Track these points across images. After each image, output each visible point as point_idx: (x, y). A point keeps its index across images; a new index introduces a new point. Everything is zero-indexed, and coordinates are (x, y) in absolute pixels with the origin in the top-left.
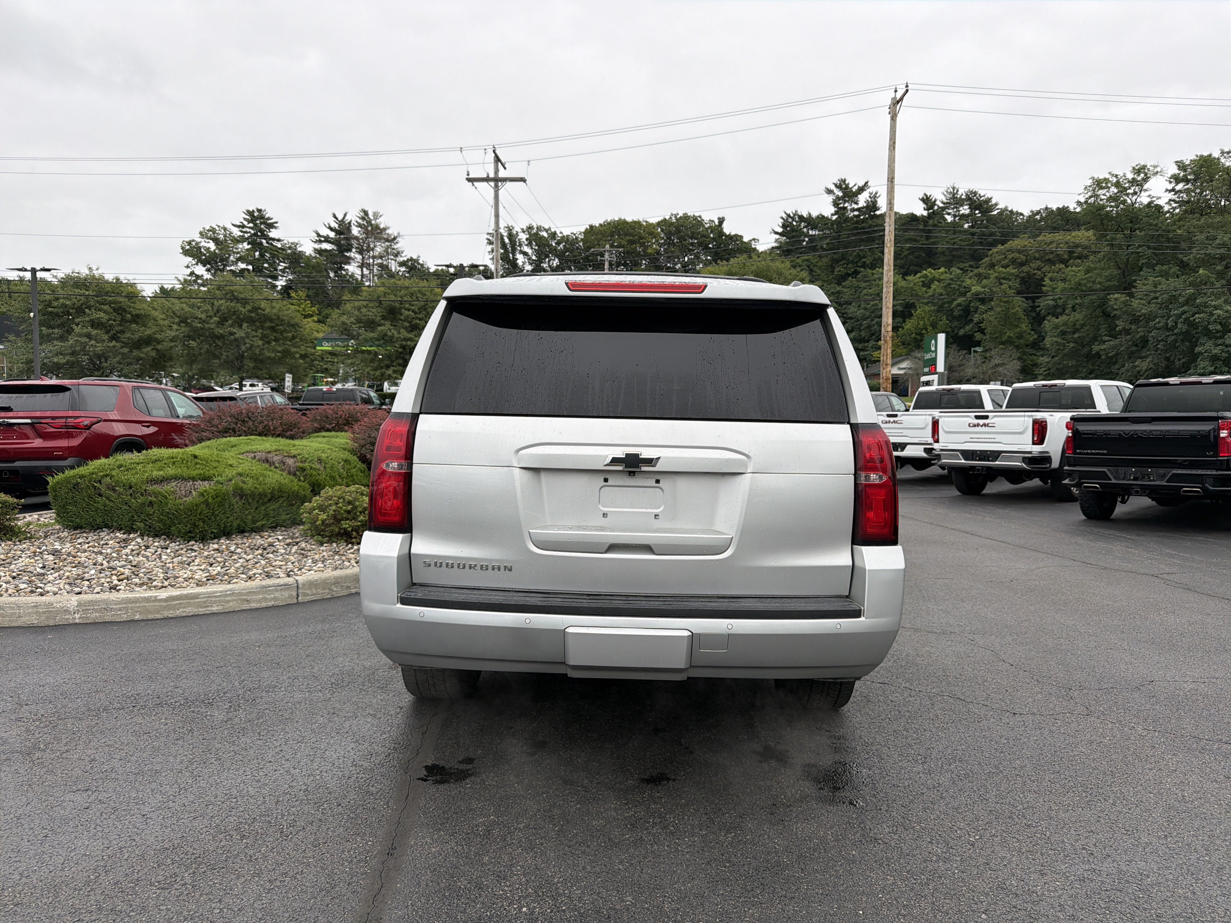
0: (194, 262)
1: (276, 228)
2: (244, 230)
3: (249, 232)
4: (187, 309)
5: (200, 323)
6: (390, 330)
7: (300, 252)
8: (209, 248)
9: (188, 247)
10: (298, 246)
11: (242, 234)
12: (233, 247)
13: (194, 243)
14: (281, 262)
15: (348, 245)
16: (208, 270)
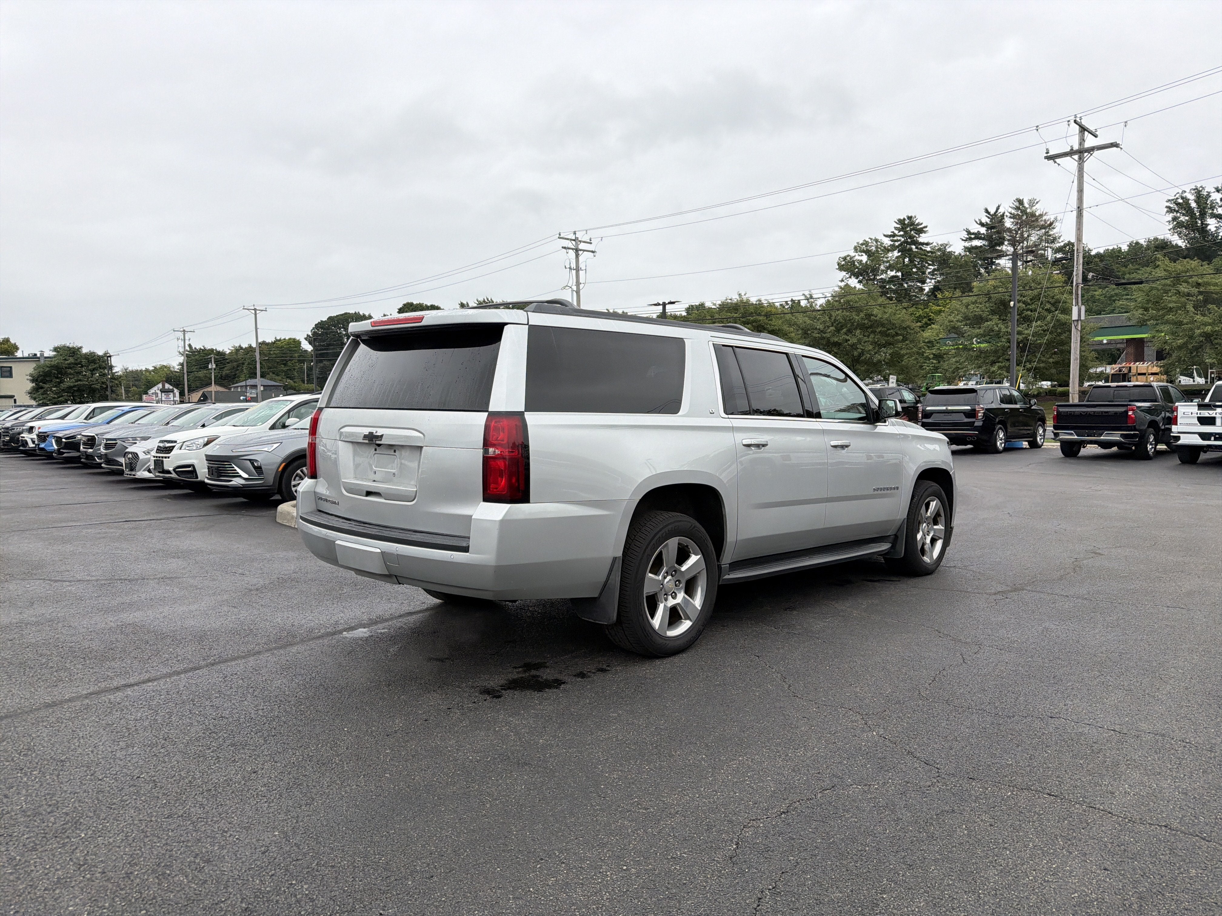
0: (847, 276)
1: (925, 232)
2: (895, 238)
3: (900, 240)
4: (809, 322)
6: (997, 325)
7: (949, 252)
8: (861, 261)
9: (843, 263)
10: (947, 247)
11: (892, 243)
12: (883, 257)
13: (848, 258)
14: (930, 265)
15: (1000, 238)
16: (860, 282)
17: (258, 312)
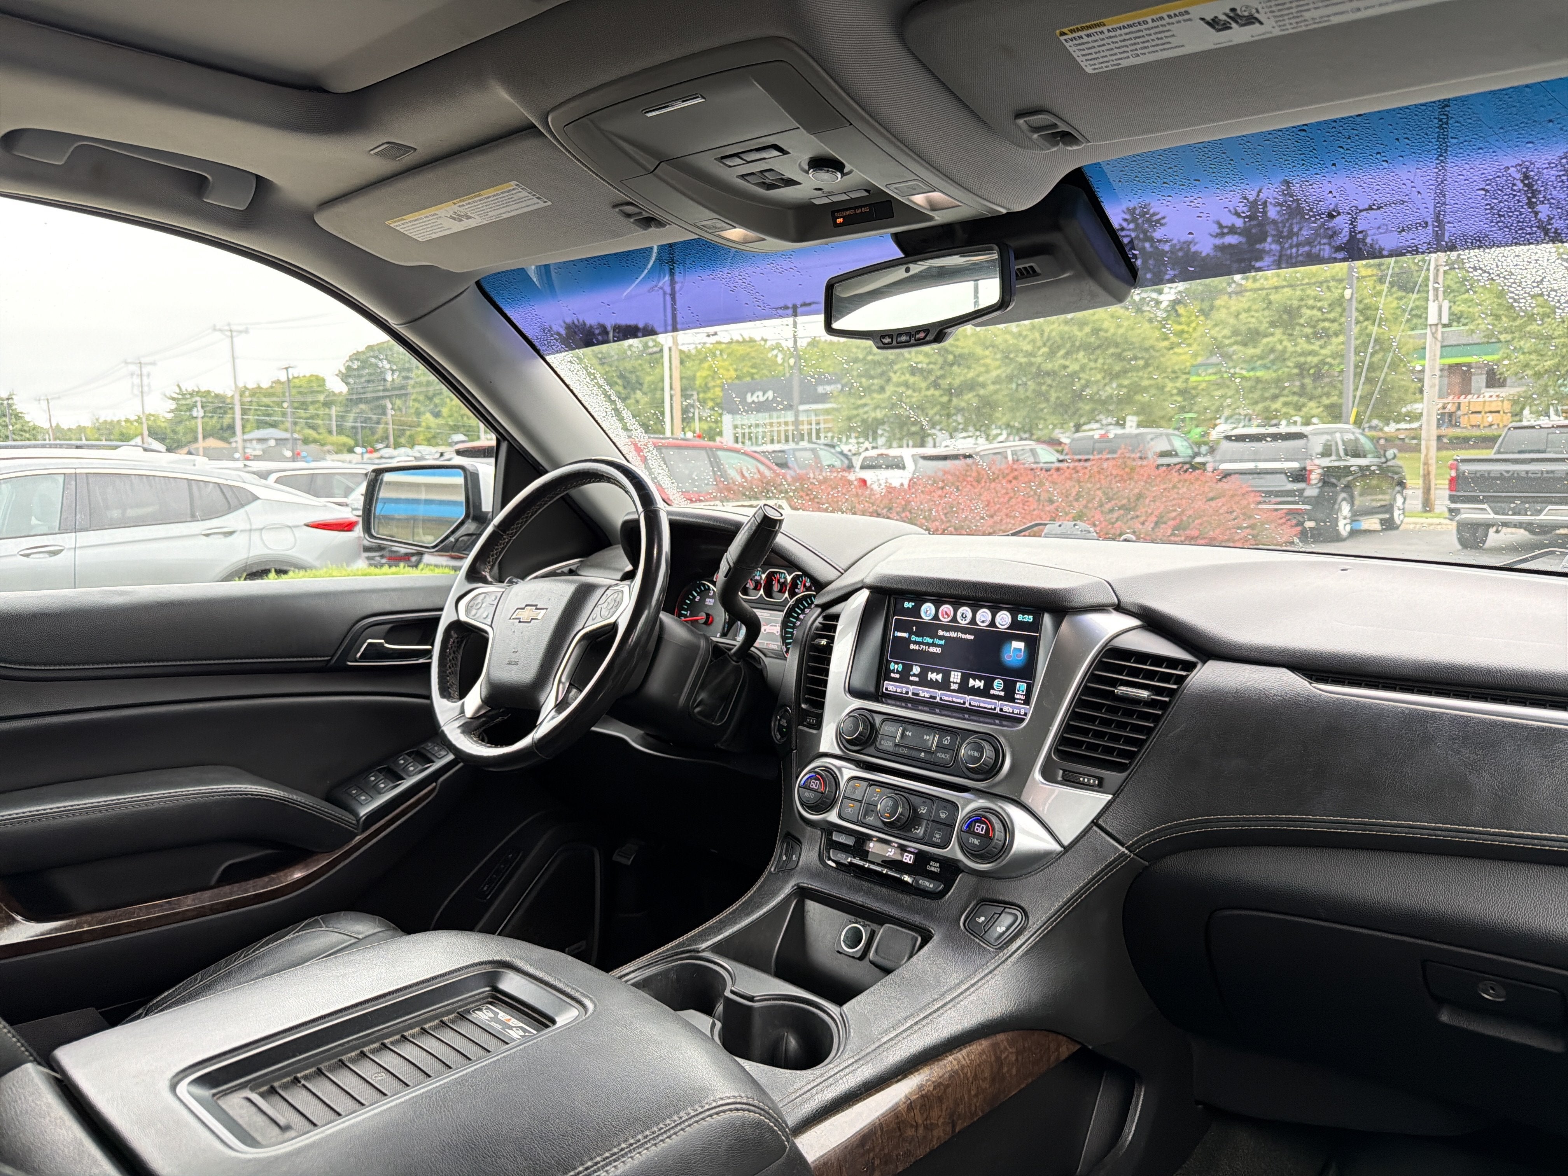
1: (1162, 225)
3: (1129, 236)
5: (1025, 357)
7: (1195, 253)
14: (1168, 269)
15: (1262, 233)
17: (234, 334)
